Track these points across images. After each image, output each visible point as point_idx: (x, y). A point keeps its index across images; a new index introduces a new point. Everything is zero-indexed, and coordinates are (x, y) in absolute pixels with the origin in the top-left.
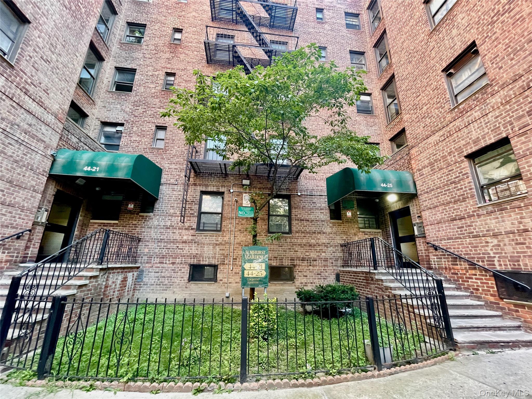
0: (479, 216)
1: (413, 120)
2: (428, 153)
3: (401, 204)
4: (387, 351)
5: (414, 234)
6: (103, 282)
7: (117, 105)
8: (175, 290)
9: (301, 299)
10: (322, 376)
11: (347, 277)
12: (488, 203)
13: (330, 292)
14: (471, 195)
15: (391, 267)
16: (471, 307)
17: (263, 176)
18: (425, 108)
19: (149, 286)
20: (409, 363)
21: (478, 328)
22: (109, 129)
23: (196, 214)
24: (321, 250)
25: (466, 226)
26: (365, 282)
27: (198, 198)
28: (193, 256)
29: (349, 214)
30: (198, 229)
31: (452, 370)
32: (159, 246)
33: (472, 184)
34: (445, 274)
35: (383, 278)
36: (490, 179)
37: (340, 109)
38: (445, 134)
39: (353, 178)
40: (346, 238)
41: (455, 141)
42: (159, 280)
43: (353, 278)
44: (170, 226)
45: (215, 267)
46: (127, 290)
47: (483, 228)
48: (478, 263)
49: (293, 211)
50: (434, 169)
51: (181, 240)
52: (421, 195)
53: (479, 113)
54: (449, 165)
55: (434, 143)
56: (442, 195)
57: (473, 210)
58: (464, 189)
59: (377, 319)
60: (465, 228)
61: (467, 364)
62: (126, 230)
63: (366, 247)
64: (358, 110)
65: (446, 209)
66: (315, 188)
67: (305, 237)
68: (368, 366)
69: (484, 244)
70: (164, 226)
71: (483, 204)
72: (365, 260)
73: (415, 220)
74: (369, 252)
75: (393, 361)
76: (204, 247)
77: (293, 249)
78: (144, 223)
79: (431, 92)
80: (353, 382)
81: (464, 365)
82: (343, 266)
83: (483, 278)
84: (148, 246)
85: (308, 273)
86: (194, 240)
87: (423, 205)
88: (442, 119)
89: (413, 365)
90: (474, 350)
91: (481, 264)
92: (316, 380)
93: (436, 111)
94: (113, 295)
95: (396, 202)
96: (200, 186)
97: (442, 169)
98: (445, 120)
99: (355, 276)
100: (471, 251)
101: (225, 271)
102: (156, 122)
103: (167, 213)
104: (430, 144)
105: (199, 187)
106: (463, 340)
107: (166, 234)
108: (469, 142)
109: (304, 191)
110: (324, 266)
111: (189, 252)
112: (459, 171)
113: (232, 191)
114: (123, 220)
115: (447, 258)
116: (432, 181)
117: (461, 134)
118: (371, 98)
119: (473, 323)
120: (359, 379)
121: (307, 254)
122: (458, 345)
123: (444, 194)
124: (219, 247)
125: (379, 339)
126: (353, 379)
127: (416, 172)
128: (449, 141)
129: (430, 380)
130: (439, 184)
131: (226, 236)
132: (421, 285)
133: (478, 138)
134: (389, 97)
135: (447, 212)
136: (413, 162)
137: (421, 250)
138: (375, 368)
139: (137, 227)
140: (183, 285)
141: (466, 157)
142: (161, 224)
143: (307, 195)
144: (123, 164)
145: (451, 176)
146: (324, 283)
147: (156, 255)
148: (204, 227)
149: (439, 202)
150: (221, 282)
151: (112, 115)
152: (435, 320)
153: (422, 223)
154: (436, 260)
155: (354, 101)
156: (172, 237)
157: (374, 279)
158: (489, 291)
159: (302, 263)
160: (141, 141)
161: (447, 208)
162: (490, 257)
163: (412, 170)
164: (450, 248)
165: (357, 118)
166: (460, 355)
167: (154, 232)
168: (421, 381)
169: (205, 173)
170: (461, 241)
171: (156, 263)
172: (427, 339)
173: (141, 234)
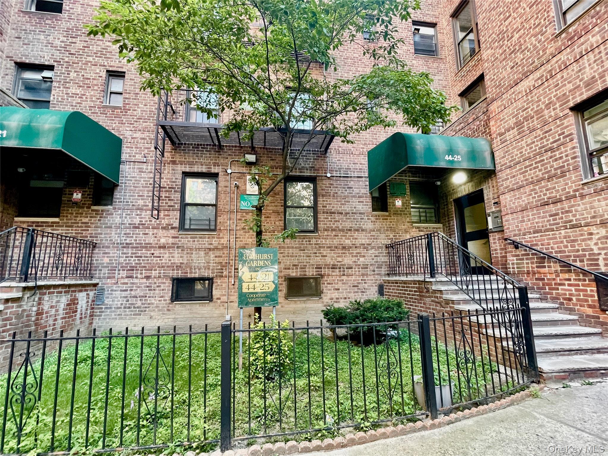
0: (582, 196)
1: (497, 58)
2: (516, 107)
3: (472, 186)
4: (446, 391)
5: (487, 228)
6: (33, 306)
7: (39, 34)
8: (152, 314)
9: (329, 320)
10: (348, 433)
11: (393, 289)
12: (597, 177)
13: (369, 309)
14: (573, 167)
15: (455, 274)
16: (559, 323)
17: (275, 149)
18: (517, 36)
19: (113, 309)
20: (476, 405)
21: (570, 351)
22: (29, 75)
23: (177, 206)
24: (358, 253)
25: (562, 213)
26: (417, 295)
27: (179, 182)
28: (177, 266)
29: (399, 203)
30: (182, 227)
31: (537, 412)
32: (125, 254)
33: (578, 150)
34: (526, 280)
35: (443, 288)
36: (603, 143)
37: (386, 27)
38: (543, 76)
39: (406, 146)
40: (394, 236)
41: (558, 84)
42: (128, 301)
43: (401, 290)
44: (139, 224)
45: (211, 280)
46: (78, 316)
47: (587, 213)
48: (574, 264)
49: (320, 199)
50: (523, 131)
51: (157, 244)
52: (501, 171)
53: (598, 37)
54: (546, 123)
55: (526, 91)
56: (531, 170)
57: (574, 188)
58: (564, 158)
59: (433, 344)
60: (561, 215)
61: (557, 402)
62: (72, 232)
63: (421, 249)
64: (416, 50)
65: (535, 189)
66: (352, 166)
67: (338, 236)
68: (418, 412)
69: (586, 237)
70: (129, 224)
71: (590, 179)
72: (419, 266)
73: (491, 209)
74: (424, 255)
75: (453, 404)
76: (192, 254)
77: (320, 253)
78: (99, 220)
79: (528, 8)
80: (394, 439)
81: (552, 403)
82: (388, 275)
83: (580, 283)
84: (109, 253)
85: (340, 285)
86: (176, 244)
87: (502, 185)
88: (541, 52)
89: (481, 408)
90: (564, 382)
91: (578, 264)
92: (339, 440)
93: (533, 39)
94: (54, 325)
95: (465, 184)
96: (182, 164)
97: (534, 130)
98: (546, 53)
99: (404, 287)
100: (566, 247)
101: (224, 285)
102: (106, 64)
103: (133, 205)
104: (519, 93)
105: (179, 166)
106: (550, 368)
107: (134, 236)
108: (580, 85)
109: (336, 171)
110: (363, 275)
111: (170, 260)
112: (560, 132)
113: (229, 171)
114: (67, 216)
115: (531, 259)
116: (517, 151)
117: (568, 74)
118: (436, 32)
119: (563, 345)
120: (404, 433)
121: (340, 259)
122: (544, 375)
123: (535, 168)
124: (213, 254)
125: (436, 373)
126: (395, 434)
127: (496, 138)
128: (548, 86)
129: (506, 428)
130: (528, 153)
131: (223, 238)
132: (496, 296)
133: (594, 77)
134: (463, 29)
135: (536, 193)
136: (492, 123)
137: (496, 250)
138: (427, 416)
139: (89, 227)
140: (164, 307)
141: (572, 109)
142: (125, 222)
143: (340, 177)
144: (47, 126)
145: (547, 140)
146: (362, 298)
147: (122, 267)
148: (190, 224)
149: (526, 180)
150: (219, 301)
151: (32, 51)
152: (514, 343)
153: (500, 211)
154: (515, 262)
155: (410, 10)
156: (144, 240)
157: (431, 291)
158: (587, 301)
159: (333, 272)
160: (84, 95)
161: (537, 187)
162: (594, 254)
163: (490, 135)
164: (536, 245)
165: (414, 62)
166: (546, 389)
167: (116, 234)
168: (494, 431)
169: (188, 144)
170: (553, 235)
171: (122, 278)
172: (502, 369)
173: (97, 237)
